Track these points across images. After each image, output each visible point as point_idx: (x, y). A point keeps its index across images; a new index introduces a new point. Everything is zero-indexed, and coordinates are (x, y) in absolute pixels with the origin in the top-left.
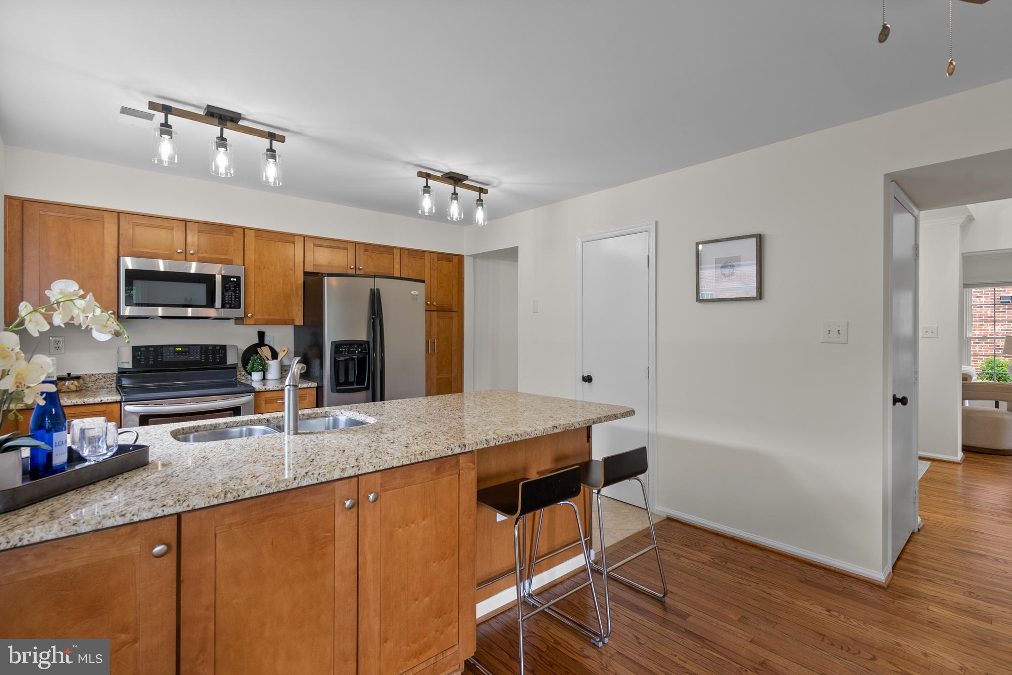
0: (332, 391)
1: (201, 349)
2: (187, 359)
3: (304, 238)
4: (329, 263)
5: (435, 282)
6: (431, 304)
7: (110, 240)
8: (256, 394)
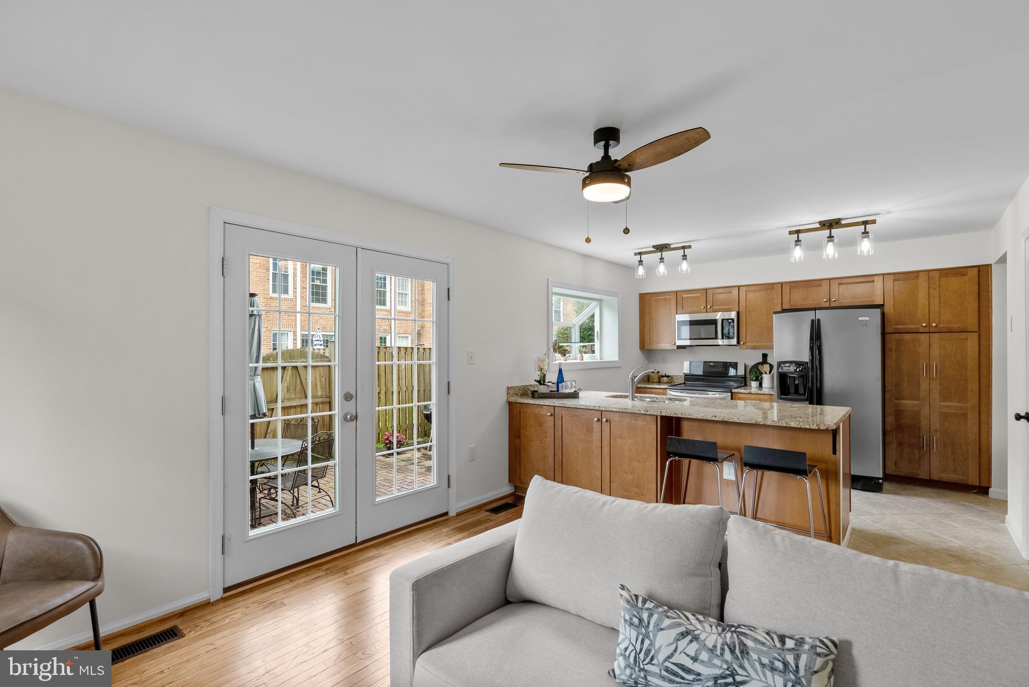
0: (778, 399)
1: (723, 364)
2: (715, 370)
3: (782, 285)
4: (804, 300)
5: (937, 301)
6: (929, 325)
7: (673, 307)
8: (732, 393)
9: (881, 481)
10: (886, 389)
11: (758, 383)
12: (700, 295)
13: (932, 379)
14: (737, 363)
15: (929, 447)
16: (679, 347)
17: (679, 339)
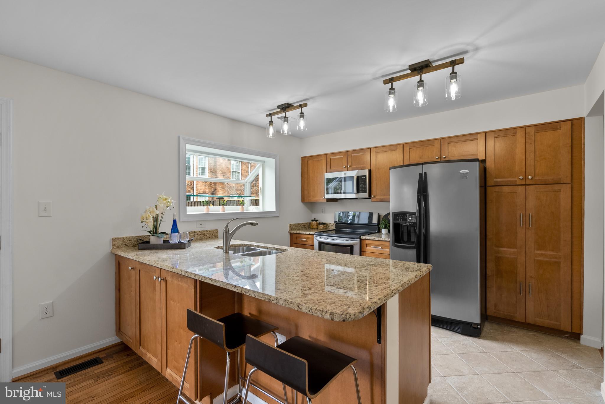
3: (403, 145)
4: (421, 158)
5: (532, 155)
6: (525, 178)
7: (324, 167)
8: (361, 240)
9: (479, 326)
10: (488, 237)
11: (387, 230)
12: (342, 156)
13: (528, 228)
14: (372, 213)
15: (525, 292)
16: (329, 200)
17: (328, 193)
